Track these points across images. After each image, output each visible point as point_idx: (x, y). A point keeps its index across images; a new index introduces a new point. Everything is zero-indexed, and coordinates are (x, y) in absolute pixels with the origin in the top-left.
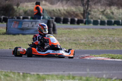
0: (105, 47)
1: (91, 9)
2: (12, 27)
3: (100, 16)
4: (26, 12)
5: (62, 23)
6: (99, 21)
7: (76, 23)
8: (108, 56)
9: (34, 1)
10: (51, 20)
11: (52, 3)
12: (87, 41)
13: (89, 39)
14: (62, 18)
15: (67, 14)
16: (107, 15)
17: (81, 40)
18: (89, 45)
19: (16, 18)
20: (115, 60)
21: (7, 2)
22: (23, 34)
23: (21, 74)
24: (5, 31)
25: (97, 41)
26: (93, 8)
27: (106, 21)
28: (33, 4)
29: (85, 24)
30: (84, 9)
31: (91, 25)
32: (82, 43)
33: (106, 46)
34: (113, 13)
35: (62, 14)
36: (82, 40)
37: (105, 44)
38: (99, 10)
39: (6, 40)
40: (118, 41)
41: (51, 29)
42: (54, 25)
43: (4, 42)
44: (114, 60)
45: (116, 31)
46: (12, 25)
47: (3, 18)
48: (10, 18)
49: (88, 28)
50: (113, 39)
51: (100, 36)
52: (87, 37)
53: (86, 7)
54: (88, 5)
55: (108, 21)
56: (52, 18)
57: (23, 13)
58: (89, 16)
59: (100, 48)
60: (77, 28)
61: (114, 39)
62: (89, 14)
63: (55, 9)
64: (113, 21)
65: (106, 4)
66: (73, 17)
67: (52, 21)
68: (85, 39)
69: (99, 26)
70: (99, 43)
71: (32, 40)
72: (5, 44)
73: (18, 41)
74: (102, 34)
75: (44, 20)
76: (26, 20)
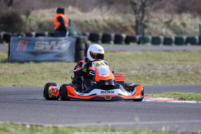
0: (171, 81)
1: (148, 18)
2: (17, 49)
3: (164, 30)
4: (40, 25)
5: (100, 41)
6: (162, 38)
7: (123, 42)
8: (175, 96)
9: (54, 7)
10: (82, 37)
11: (84, 10)
12: (141, 71)
13: (144, 68)
14: (101, 34)
15: (109, 27)
16: (174, 29)
17: (131, 69)
18: (145, 79)
19: (25, 35)
20: (186, 102)
21: (10, 8)
22: (36, 62)
23: (28, 126)
24: (6, 56)
25: (158, 71)
26: (152, 17)
27: (173, 38)
28: (53, 12)
29: (139, 43)
30: (136, 18)
31: (149, 45)
32: (133, 74)
33: (172, 79)
34: (184, 25)
35: (101, 27)
36: (133, 69)
37: (171, 77)
38: (161, 20)
39: (8, 72)
40: (192, 70)
41: (83, 52)
42: (87, 46)
43: (4, 76)
44: (183, 102)
45: (189, 54)
46: (17, 46)
47: (4, 35)
48: (13, 36)
49: (143, 51)
50: (184, 68)
51: (162, 63)
52: (142, 65)
53: (141, 15)
54: (143, 12)
55: (176, 38)
57: (37, 27)
58: (146, 31)
59: (163, 82)
60: (125, 51)
61: (186, 67)
62: (145, 27)
63: (88, 19)
64: (185, 37)
65: (173, 9)
66: (118, 33)
67: (84, 39)
68: (138, 68)
69: (162, 47)
70: (160, 75)
71: (51, 71)
72: (6, 78)
73: (28, 73)
74: (166, 60)
75: (71, 38)
76: (41, 38)
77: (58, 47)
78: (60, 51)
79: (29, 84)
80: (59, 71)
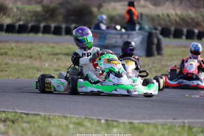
4: (112, 19)
5: (172, 36)
7: (195, 38)
10: (154, 31)
11: (156, 4)
14: (173, 29)
15: (181, 22)
23: (103, 121)
28: (124, 5)
35: (174, 22)
41: (154, 47)
42: (159, 40)
56: (156, 29)
63: (160, 14)
66: (191, 28)
67: (156, 33)
75: (142, 32)
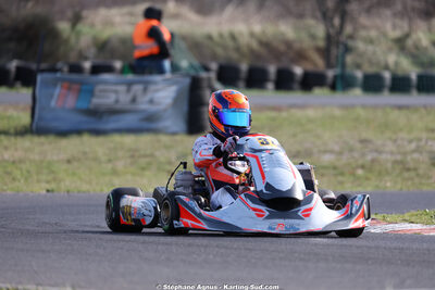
1: (355, 29)
2: (53, 103)
3: (392, 59)
4: (103, 46)
5: (241, 84)
6: (387, 75)
7: (296, 85)
12: (345, 157)
13: (351, 150)
14: (244, 67)
15: (263, 51)
16: (416, 56)
17: (320, 152)
18: (353, 174)
19: (66, 69)
22: (97, 132)
24: (24, 118)
25: (383, 157)
26: (364, 27)
27: (414, 77)
28: (131, 14)
29: (333, 87)
30: (327, 28)
31: (357, 92)
32: (325, 164)
35: (245, 50)
36: (325, 152)
37: (415, 169)
38: (385, 35)
39: (32, 157)
41: (206, 110)
43: (24, 167)
46: (52, 96)
47: (17, 68)
48: (43, 71)
49: (344, 107)
51: (394, 136)
52: (345, 142)
53: (337, 21)
54: (344, 16)
55: (420, 77)
56: (207, 69)
57: (93, 50)
58: (349, 59)
60: (302, 107)
62: (348, 50)
63: (215, 34)
65: (413, 9)
66: (285, 63)
67: (209, 79)
68: (337, 148)
69: (387, 98)
70: (389, 165)
71: (132, 156)
72: (28, 172)
73: (79, 160)
74: (401, 130)
75: (177, 77)
76: (106, 77)
77: (147, 98)
78: (152, 108)
79: (85, 187)
80: (152, 155)
